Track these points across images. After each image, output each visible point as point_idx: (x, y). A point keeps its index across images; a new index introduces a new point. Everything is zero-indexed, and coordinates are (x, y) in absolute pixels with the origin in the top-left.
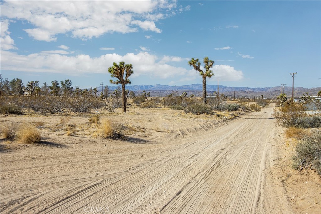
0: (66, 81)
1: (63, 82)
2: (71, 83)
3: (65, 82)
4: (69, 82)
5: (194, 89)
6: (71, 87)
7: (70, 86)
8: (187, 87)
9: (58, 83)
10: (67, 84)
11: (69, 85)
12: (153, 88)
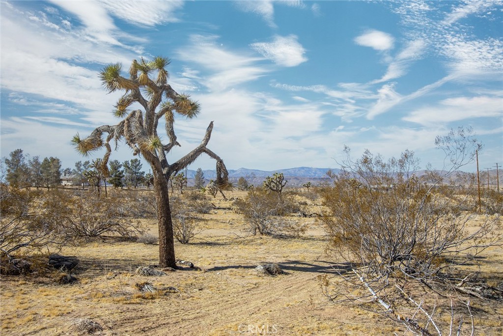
0: (132, 161)
1: (126, 163)
2: (142, 165)
3: (130, 163)
4: (138, 163)
5: (298, 175)
6: (141, 171)
7: (139, 169)
8: (286, 171)
9: (120, 164)
10: (134, 166)
11: (138, 167)
12: (235, 173)
